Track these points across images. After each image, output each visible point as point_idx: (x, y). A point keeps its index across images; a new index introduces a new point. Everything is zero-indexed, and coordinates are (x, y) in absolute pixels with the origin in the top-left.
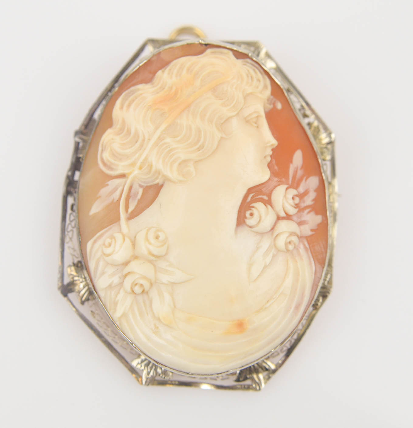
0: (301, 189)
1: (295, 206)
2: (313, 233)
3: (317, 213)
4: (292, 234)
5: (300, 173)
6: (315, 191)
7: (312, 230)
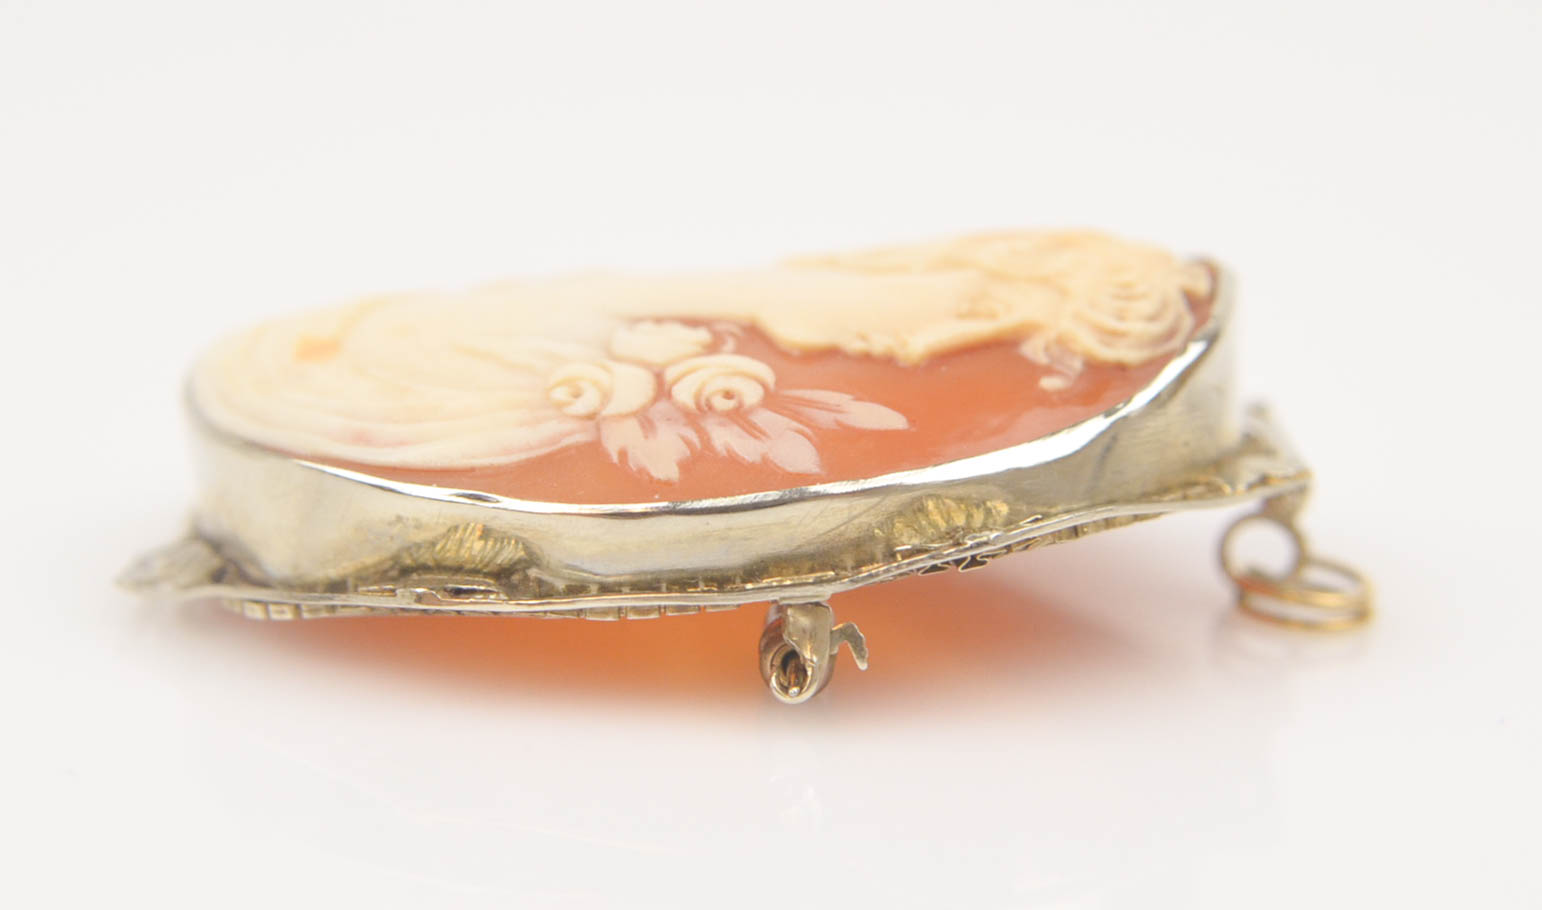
0: (764, 418)
1: (703, 402)
2: (615, 458)
3: (685, 466)
4: (606, 397)
5: (825, 419)
6: (765, 460)
7: (623, 454)
